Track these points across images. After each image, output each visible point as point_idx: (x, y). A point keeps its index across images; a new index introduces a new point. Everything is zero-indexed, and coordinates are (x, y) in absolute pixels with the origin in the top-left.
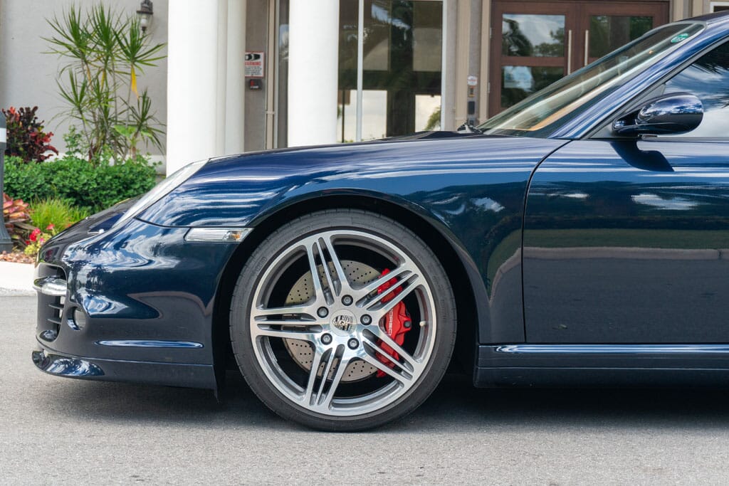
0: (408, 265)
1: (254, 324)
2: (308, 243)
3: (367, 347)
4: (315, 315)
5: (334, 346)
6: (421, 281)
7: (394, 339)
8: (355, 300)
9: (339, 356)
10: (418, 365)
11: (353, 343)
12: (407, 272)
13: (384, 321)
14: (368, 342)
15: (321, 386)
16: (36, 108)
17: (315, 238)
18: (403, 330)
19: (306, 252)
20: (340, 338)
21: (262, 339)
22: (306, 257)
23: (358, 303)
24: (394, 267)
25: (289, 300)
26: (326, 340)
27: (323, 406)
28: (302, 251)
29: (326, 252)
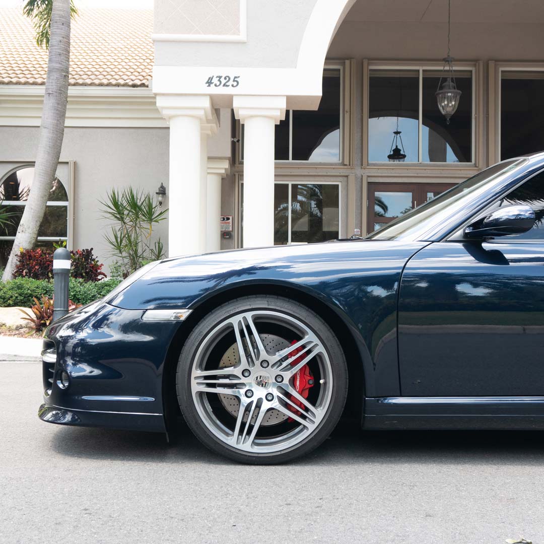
0: (310, 337)
1: (194, 382)
2: (235, 321)
3: (280, 399)
4: (240, 375)
5: (255, 399)
6: (320, 349)
7: (301, 393)
8: (271, 364)
9: (258, 406)
10: (319, 414)
11: (269, 397)
12: (310, 342)
13: (293, 381)
14: (281, 396)
15: (245, 429)
16: (92, 249)
17: (240, 317)
18: (308, 386)
19: (233, 327)
20: (259, 393)
21: (201, 394)
22: (233, 331)
23: (273, 366)
24: (300, 338)
25: (221, 364)
26: (249, 394)
27: (247, 445)
28: (230, 327)
29: (248, 327)
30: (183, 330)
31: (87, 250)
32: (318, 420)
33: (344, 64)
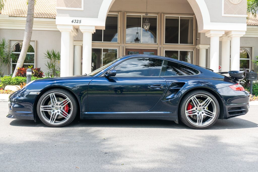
0: (68, 98)
1: (41, 109)
2: (50, 95)
3: (61, 113)
4: (52, 107)
5: (55, 112)
6: (70, 101)
7: (66, 111)
8: (59, 104)
9: (56, 114)
10: (70, 116)
11: (58, 112)
12: (68, 100)
13: (64, 108)
14: (61, 112)
15: (53, 119)
16: (40, 68)
18: (68, 110)
19: (50, 96)
20: (56, 111)
21: (42, 111)
22: (50, 97)
23: (59, 105)
24: (66, 99)
25: (48, 104)
26: (54, 111)
27: (53, 123)
28: (49, 96)
29: (53, 96)
30: (38, 97)
31: (39, 68)
32: (69, 117)
33: (119, 13)
